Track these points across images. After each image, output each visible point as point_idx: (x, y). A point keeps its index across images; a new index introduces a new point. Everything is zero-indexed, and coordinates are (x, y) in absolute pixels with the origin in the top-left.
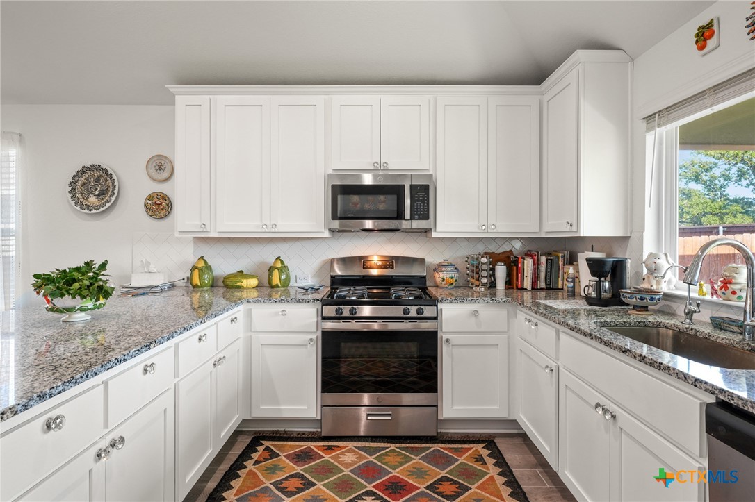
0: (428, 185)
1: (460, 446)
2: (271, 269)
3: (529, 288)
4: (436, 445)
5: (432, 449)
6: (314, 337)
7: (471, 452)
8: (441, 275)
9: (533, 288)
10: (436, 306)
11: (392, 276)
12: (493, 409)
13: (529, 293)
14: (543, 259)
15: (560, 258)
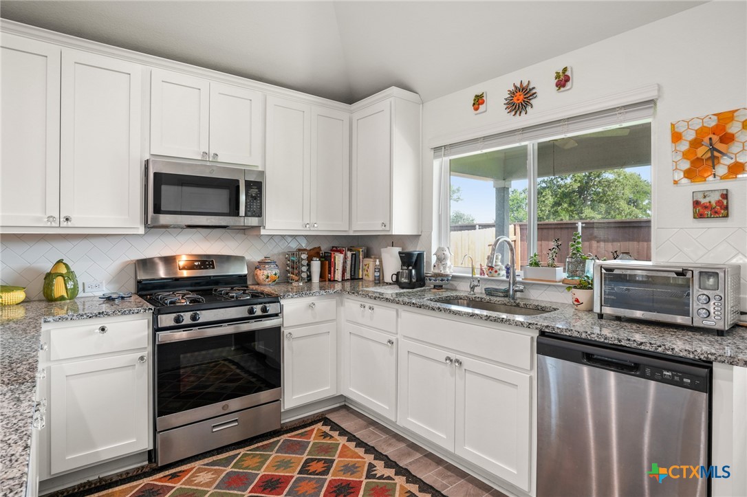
0: (261, 182)
1: (303, 430)
2: (49, 277)
3: (340, 280)
4: (282, 437)
5: (282, 441)
6: (145, 353)
7: (315, 432)
8: (266, 273)
9: (342, 280)
10: (279, 302)
11: (210, 277)
12: (325, 390)
13: (340, 284)
14: (349, 254)
15: (361, 253)
